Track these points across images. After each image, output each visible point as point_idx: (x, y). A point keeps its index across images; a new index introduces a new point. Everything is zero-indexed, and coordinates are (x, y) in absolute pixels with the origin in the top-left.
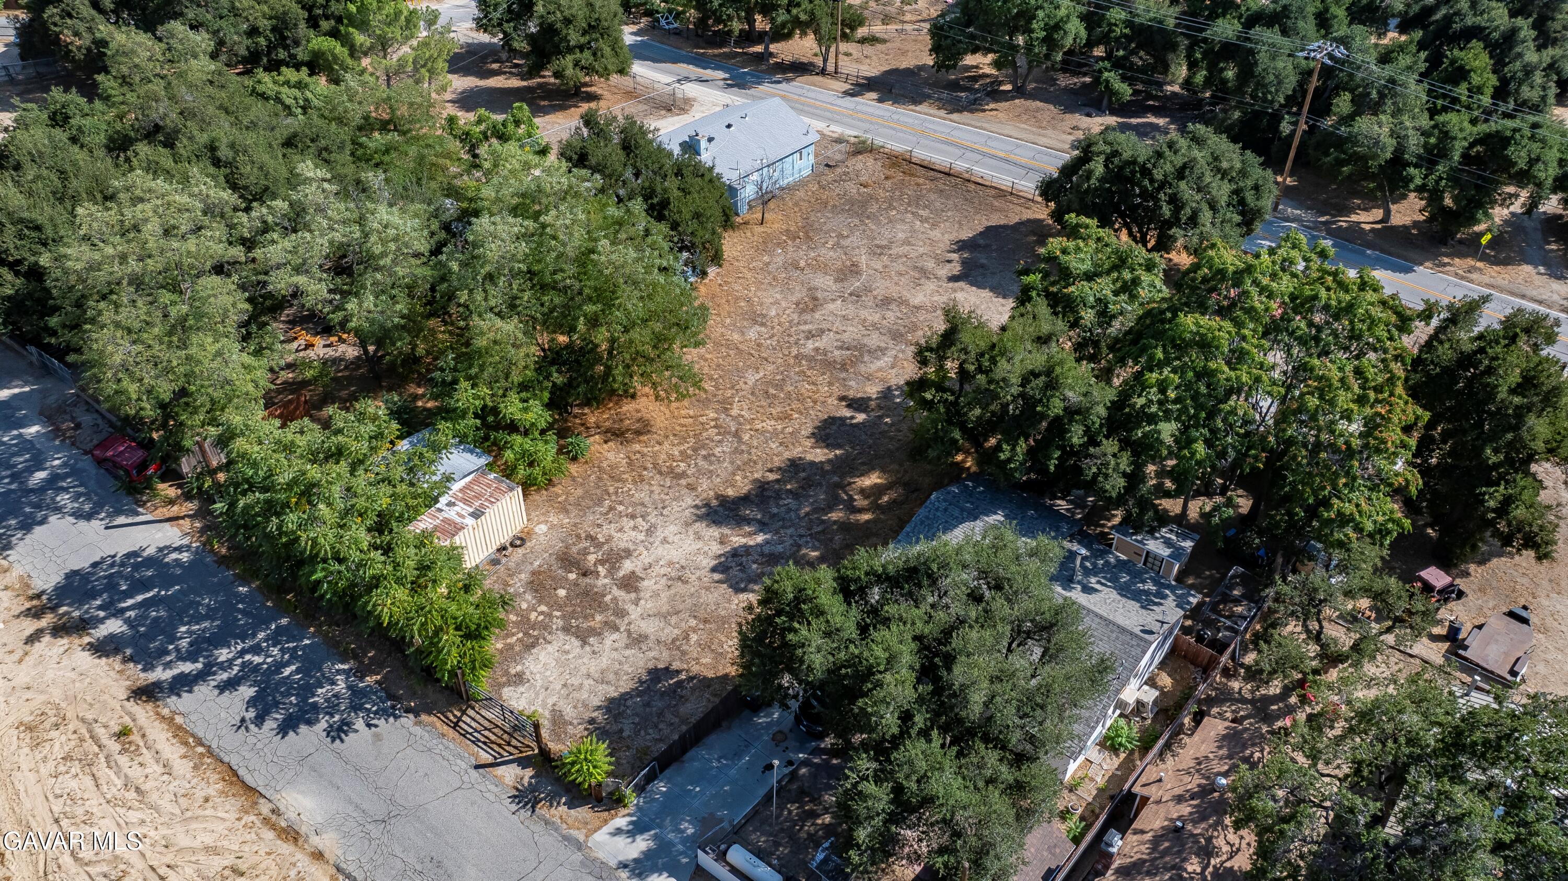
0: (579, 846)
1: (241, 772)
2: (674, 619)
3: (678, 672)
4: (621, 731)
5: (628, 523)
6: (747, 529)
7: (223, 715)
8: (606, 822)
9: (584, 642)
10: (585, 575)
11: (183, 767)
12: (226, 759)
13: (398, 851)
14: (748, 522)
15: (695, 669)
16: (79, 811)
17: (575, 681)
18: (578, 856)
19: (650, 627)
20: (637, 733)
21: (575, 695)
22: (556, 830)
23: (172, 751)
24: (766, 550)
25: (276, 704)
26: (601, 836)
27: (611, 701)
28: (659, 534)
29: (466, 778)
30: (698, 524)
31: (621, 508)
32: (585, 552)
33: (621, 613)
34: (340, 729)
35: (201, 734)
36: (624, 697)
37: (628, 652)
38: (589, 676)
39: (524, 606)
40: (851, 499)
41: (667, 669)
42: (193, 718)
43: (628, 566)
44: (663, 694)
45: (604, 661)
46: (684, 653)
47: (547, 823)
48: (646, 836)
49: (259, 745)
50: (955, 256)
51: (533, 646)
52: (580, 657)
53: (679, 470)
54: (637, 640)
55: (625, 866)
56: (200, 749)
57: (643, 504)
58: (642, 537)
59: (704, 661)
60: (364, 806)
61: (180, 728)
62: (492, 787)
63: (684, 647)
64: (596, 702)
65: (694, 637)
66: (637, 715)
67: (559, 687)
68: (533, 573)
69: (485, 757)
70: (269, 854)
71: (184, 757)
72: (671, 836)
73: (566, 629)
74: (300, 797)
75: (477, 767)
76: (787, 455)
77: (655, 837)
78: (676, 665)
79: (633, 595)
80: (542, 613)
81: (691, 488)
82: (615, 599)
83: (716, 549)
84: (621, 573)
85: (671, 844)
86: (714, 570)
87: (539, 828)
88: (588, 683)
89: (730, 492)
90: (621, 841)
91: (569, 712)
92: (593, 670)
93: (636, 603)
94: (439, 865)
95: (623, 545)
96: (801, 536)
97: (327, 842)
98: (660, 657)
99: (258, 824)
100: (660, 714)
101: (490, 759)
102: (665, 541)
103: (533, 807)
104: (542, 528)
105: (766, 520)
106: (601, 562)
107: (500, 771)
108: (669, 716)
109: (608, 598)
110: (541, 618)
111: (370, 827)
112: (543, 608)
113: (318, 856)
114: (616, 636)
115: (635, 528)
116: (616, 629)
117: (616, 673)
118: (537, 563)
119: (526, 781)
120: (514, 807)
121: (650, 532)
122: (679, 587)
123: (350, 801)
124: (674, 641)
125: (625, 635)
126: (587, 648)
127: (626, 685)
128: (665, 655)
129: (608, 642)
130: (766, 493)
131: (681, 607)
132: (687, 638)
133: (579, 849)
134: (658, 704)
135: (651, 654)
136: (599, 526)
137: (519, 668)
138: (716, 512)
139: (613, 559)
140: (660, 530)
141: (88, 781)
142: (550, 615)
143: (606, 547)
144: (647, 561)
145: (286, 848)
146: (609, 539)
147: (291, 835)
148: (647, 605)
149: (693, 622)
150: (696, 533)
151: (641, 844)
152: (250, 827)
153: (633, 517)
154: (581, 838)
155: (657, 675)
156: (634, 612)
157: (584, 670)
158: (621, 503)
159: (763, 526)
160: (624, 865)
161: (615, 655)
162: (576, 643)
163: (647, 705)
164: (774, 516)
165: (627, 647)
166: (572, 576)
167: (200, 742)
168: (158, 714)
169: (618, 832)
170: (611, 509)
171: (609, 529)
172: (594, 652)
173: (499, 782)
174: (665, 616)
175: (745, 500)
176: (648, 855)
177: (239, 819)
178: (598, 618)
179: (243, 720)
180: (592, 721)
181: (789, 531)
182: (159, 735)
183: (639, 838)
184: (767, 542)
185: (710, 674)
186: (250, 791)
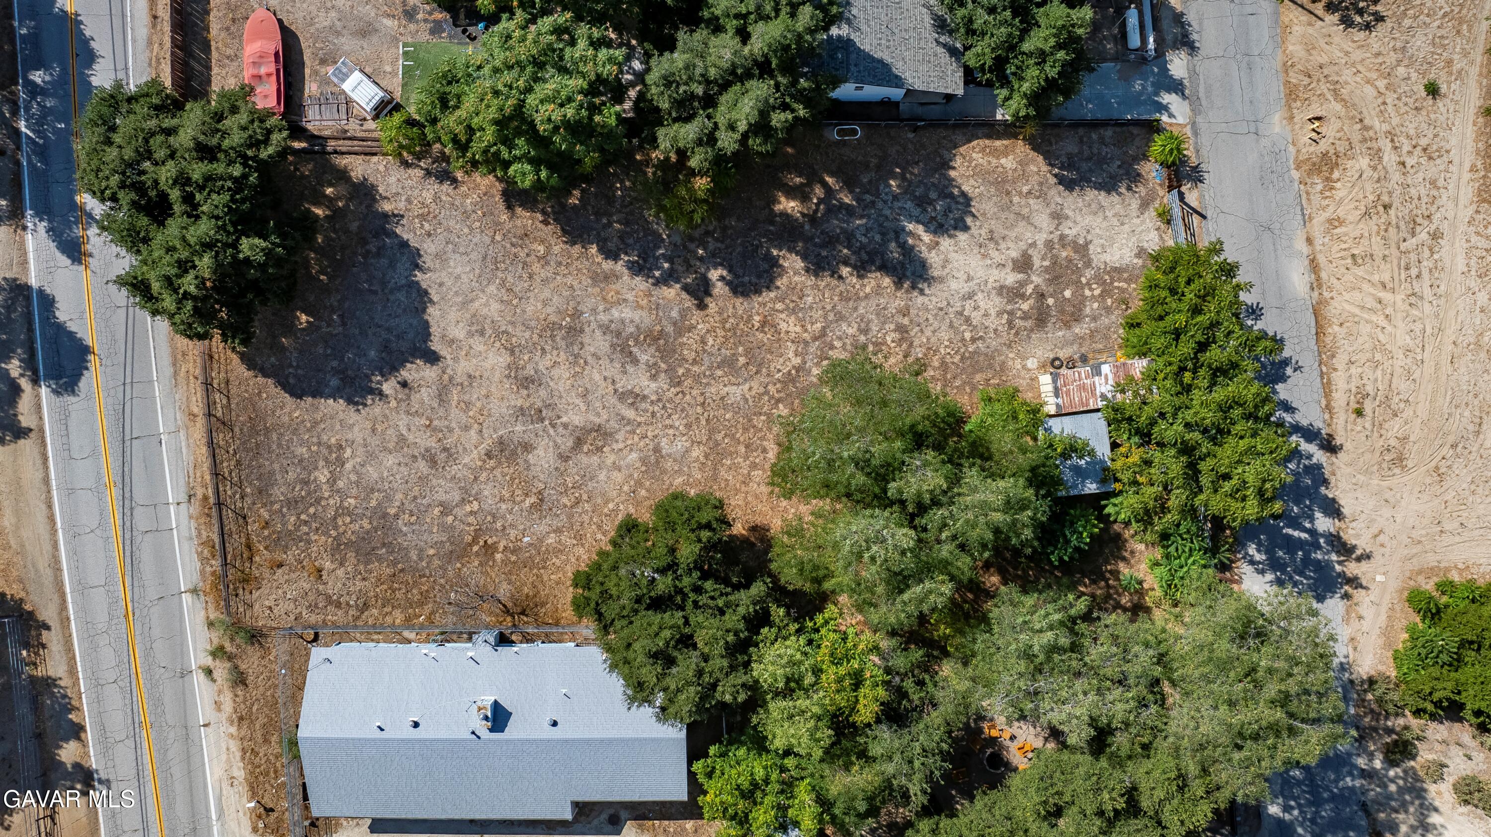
0: (1193, 124)
1: (1314, 331)
2: (1025, 211)
3: (1056, 176)
4: (1119, 167)
5: (976, 318)
6: (910, 241)
7: (1301, 383)
8: (1171, 125)
9: (1087, 243)
10: (1043, 295)
11: (1340, 362)
12: (1316, 348)
13: (1274, 205)
14: (903, 246)
15: (1045, 168)
16: (1409, 361)
17: (1115, 221)
18: (1199, 119)
19: (1043, 220)
20: (1112, 159)
21: (1122, 213)
22: (1196, 143)
23: (1339, 380)
24: (916, 212)
25: (1273, 363)
26: (1180, 120)
27: (1109, 192)
28: (966, 288)
29: (1215, 216)
30: (936, 274)
31: (968, 335)
32: (1025, 317)
33: (1049, 244)
34: (1254, 312)
35: (1319, 379)
36: (1099, 187)
37: (1070, 213)
38: (1105, 218)
39: (1096, 305)
40: (820, 201)
41: (1060, 183)
42: (1316, 396)
43: (1011, 278)
44: (1077, 170)
45: (1088, 220)
46: (1041, 184)
47: (1198, 151)
48: (1161, 100)
49: (1296, 341)
50: (388, 387)
51: (1115, 269)
52: (1098, 235)
53: (897, 336)
54: (1058, 217)
55: (1183, 94)
56: (1324, 369)
57: (951, 326)
58: (980, 296)
59: (1035, 169)
60: (1272, 247)
61: (1326, 396)
62: (1207, 197)
63: (1037, 187)
64: (1115, 198)
65: (1025, 189)
66: (1102, 169)
67: (1126, 226)
68: (1070, 327)
69: (1196, 219)
70: (1331, 262)
71: (1335, 370)
72: (1150, 89)
73: (1088, 264)
74: (1297, 284)
75: (1204, 217)
76: (811, 281)
77: (1157, 94)
78: (1053, 180)
79: (1030, 252)
80: (1091, 289)
81: (905, 312)
82: (1043, 259)
83: (946, 243)
84: (1021, 276)
85: (1153, 84)
86: (966, 228)
87: (1204, 152)
88: (1109, 214)
89: (887, 281)
90: (1173, 108)
91: (1135, 204)
92: (1099, 220)
93: (1033, 245)
94: (1262, 178)
95: (997, 300)
96: (885, 202)
97: (1301, 245)
98: (1058, 195)
99: (1324, 287)
100: (1089, 159)
101: (1195, 215)
102: (969, 279)
103: (1197, 167)
104: (1032, 363)
105: (892, 235)
106: (1023, 297)
107: (1194, 204)
108: (1086, 153)
109: (1046, 263)
110: (1094, 286)
111: (1276, 232)
112: (1087, 293)
113: (1309, 241)
114: (1067, 232)
115: (976, 308)
116: (1062, 237)
117: (1090, 205)
118: (1060, 334)
119: (1189, 185)
120: (1206, 175)
121: (970, 296)
122: (1000, 231)
123: (1276, 257)
124: (1038, 198)
125: (1061, 228)
126: (1089, 238)
127: (1091, 194)
128: (1053, 192)
129: (1074, 232)
130: (865, 257)
131: (1012, 216)
132: (1029, 193)
133: (1194, 122)
134: (1085, 166)
135: (1059, 200)
136: (996, 330)
137: (1136, 261)
138: (913, 274)
139: (1014, 293)
140: (962, 292)
141: (1395, 380)
142: (1088, 284)
143: (1009, 307)
144: (995, 272)
145: (1321, 259)
146: (999, 314)
147: (1314, 266)
148: (1029, 236)
149: (1016, 199)
150: (944, 267)
151: (1167, 98)
152: (1330, 289)
153: (968, 320)
154: (1189, 127)
155: (1069, 185)
156: (1041, 238)
157: (1105, 224)
158: (963, 340)
159: (899, 233)
160: (1184, 97)
161: (1079, 219)
162: (1091, 247)
163: (1090, 170)
164: (883, 234)
165: (1067, 218)
166: (1051, 301)
167: (1322, 374)
168: (1331, 418)
169: (1171, 116)
170: (973, 340)
171: (993, 322)
172: (1088, 232)
173: (1201, 198)
174: (1027, 219)
175: (885, 268)
176: (1169, 91)
177: (1332, 298)
178: (1064, 254)
179: (1295, 370)
180: (1129, 189)
181: (887, 212)
182: (1340, 398)
183: (1165, 102)
184: (911, 218)
185: (1040, 158)
186: (1316, 313)
